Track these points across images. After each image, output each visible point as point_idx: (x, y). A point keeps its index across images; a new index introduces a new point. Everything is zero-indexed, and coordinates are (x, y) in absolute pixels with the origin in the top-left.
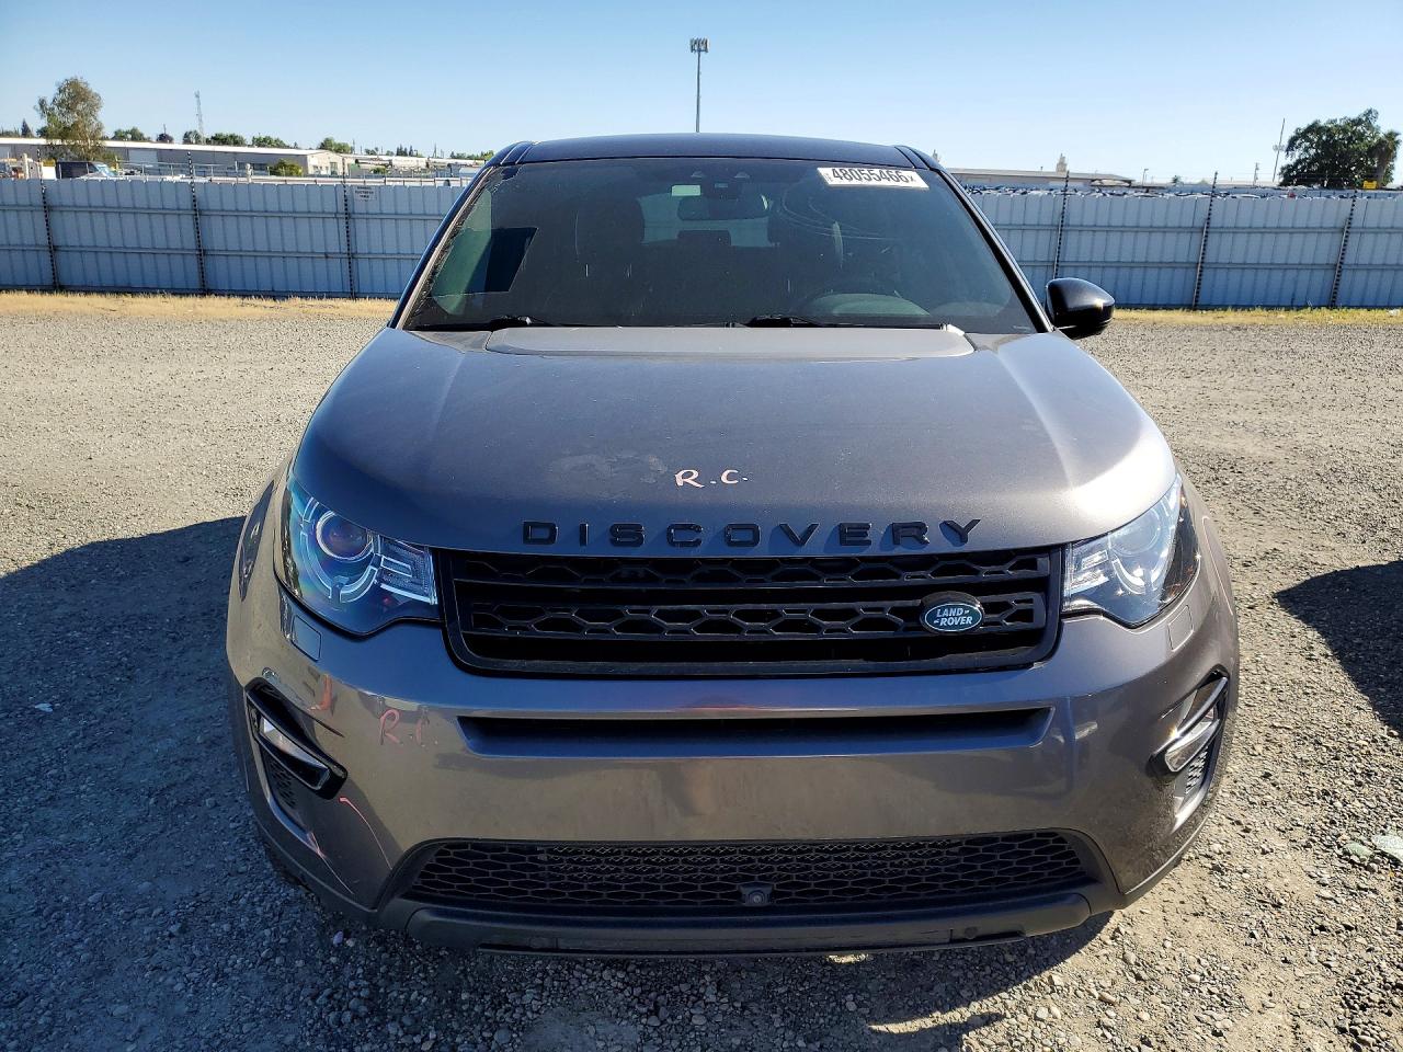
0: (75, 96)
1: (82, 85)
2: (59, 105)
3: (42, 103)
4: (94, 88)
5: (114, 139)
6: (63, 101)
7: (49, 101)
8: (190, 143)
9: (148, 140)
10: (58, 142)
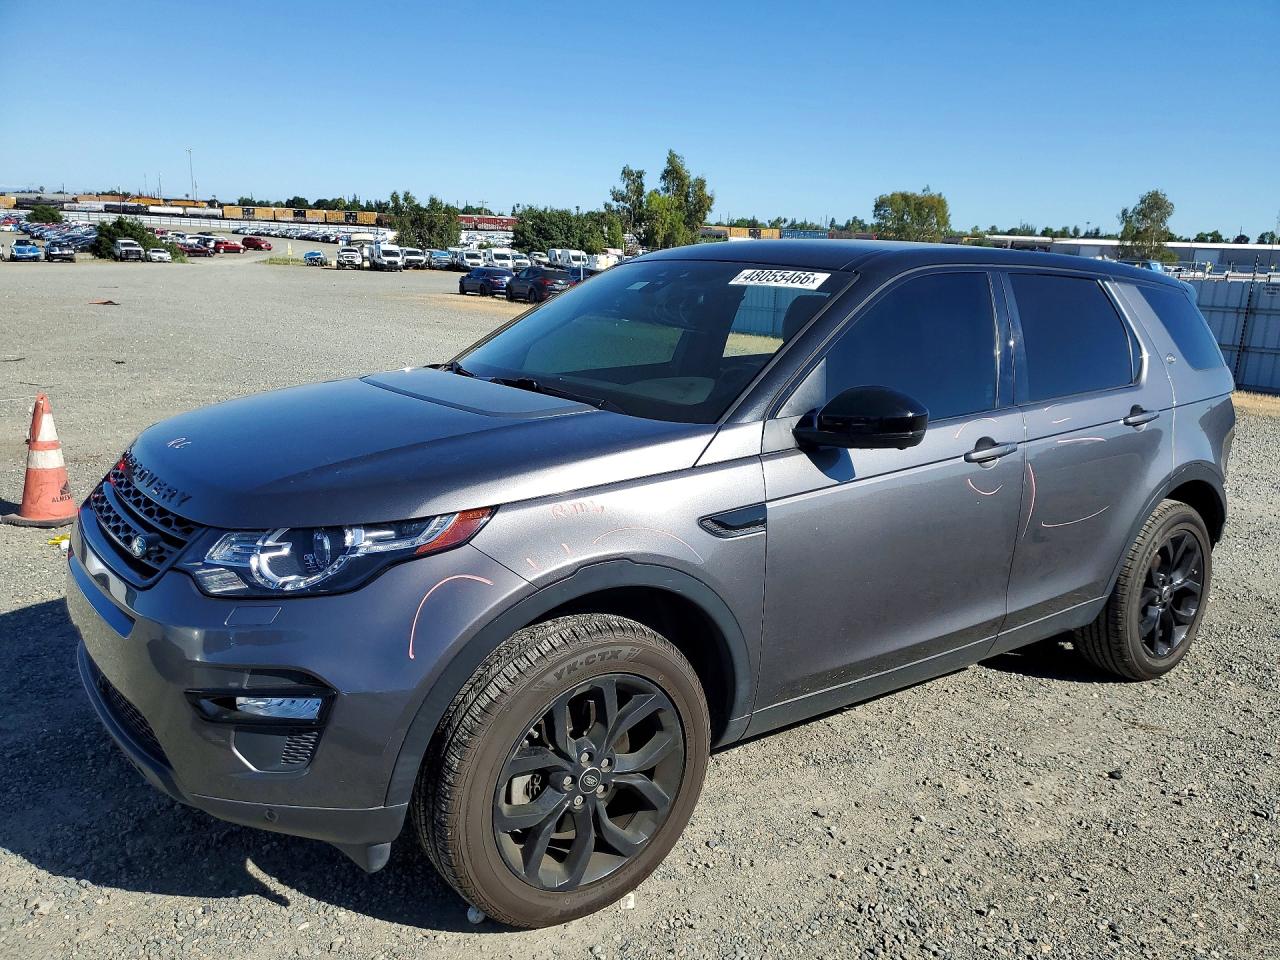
0: (1155, 205)
1: (1161, 197)
2: (1138, 213)
3: (1124, 212)
4: (1169, 199)
5: (1196, 241)
6: (1142, 210)
7: (1130, 210)
8: (1264, 243)
9: (1227, 241)
10: (1128, 243)
